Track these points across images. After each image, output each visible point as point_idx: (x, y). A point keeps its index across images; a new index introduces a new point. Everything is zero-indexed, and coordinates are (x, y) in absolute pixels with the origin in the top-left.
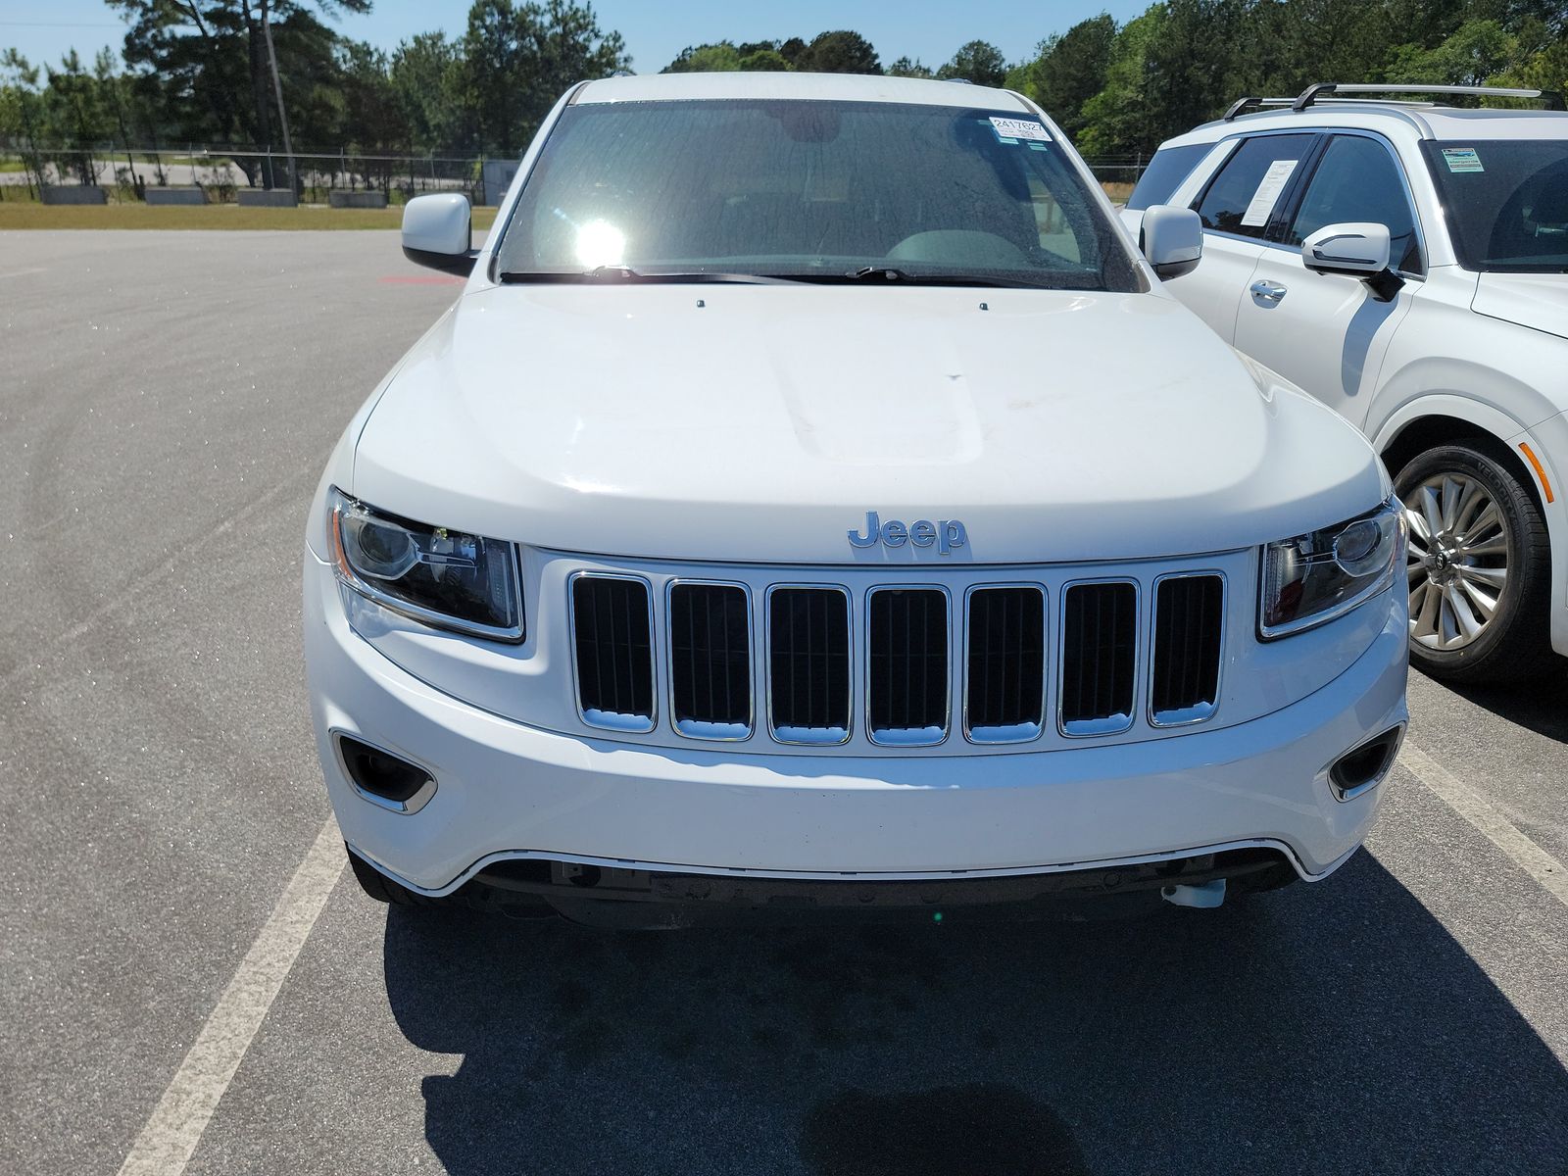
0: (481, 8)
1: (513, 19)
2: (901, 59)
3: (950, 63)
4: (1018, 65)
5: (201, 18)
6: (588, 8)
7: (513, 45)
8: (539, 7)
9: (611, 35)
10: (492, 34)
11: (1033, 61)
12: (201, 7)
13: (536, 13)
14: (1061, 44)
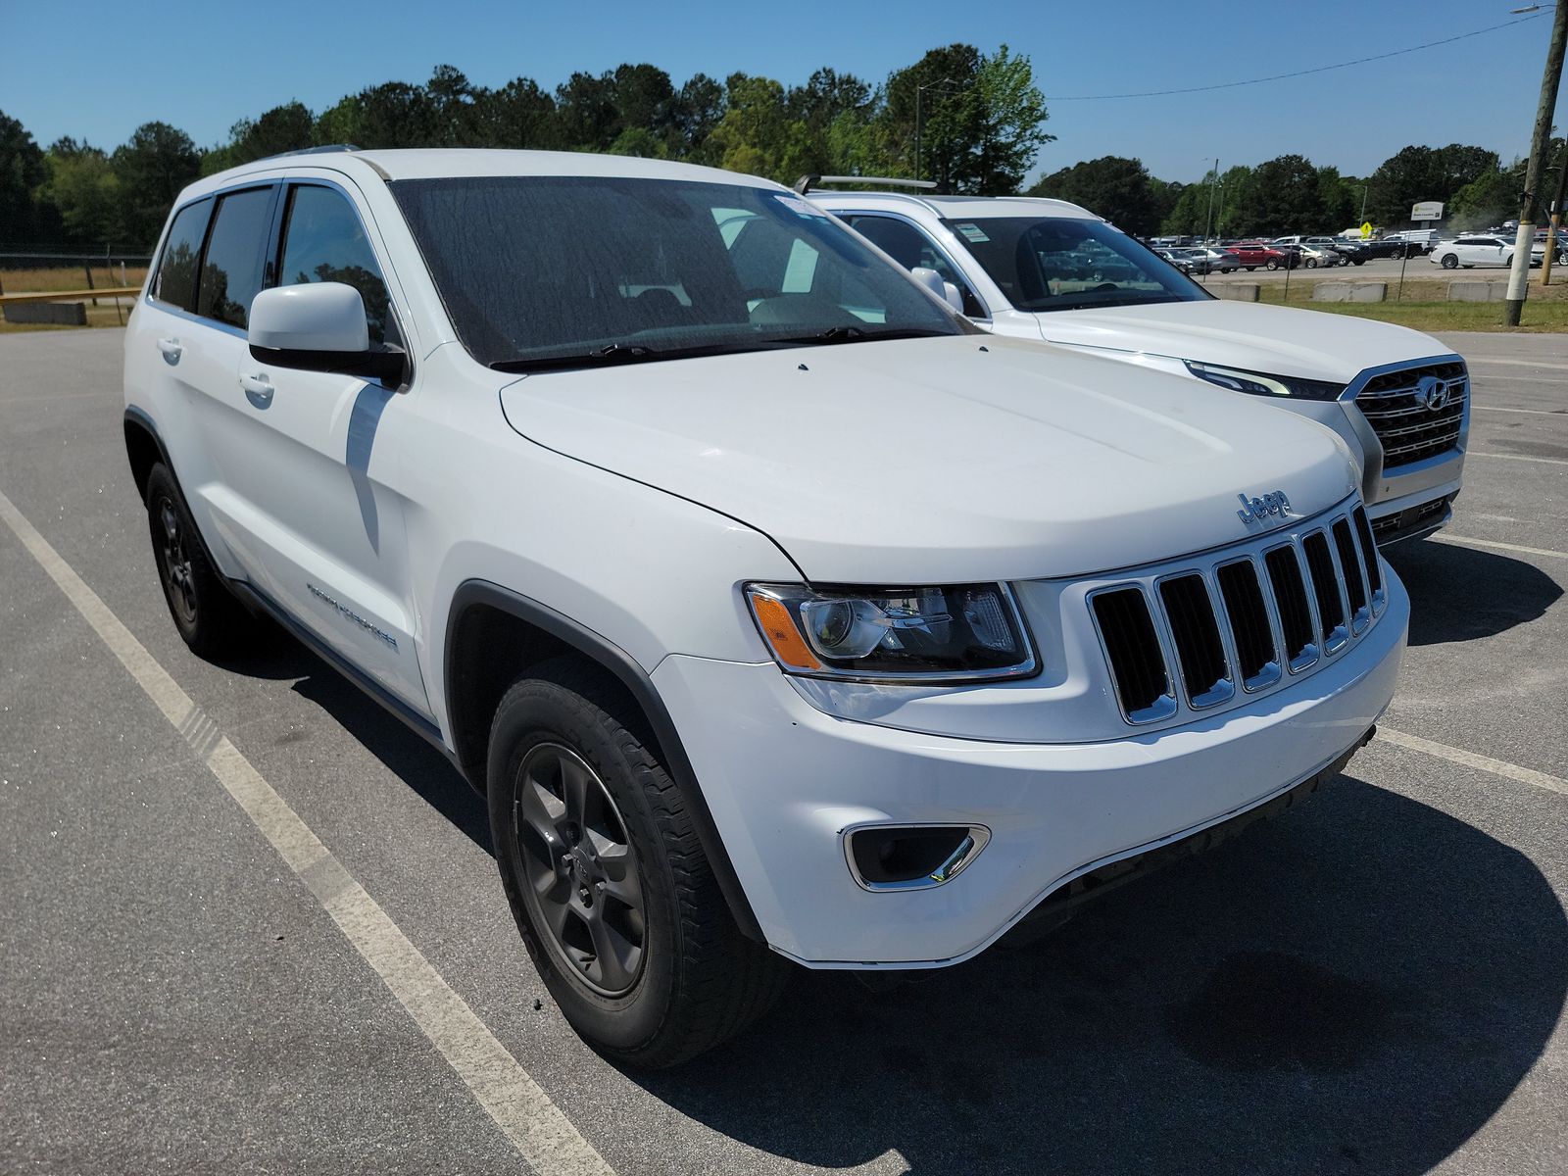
2: (62, 138)
3: (127, 144)
4: (212, 149)
11: (228, 146)
14: (256, 129)
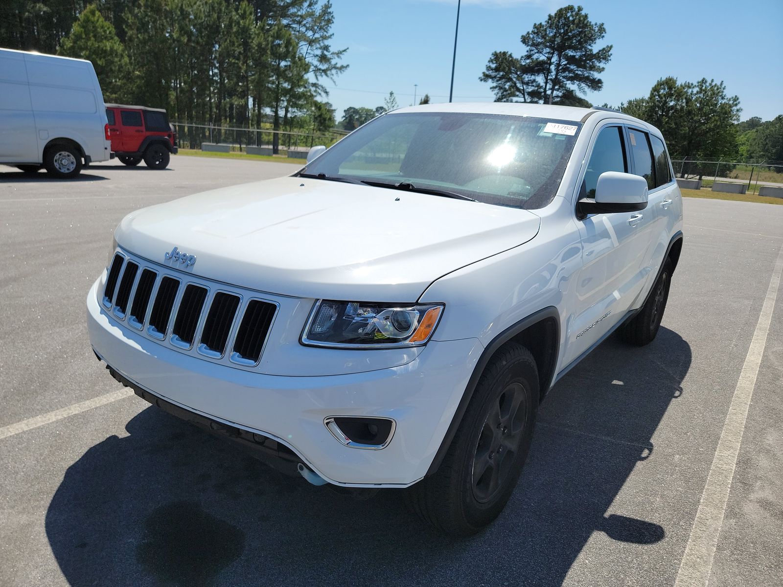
0: (659, 86)
1: (675, 91)
5: (526, 94)
6: (721, 84)
7: (672, 104)
8: (692, 84)
9: (732, 98)
10: (661, 98)
12: (527, 90)
13: (689, 87)
